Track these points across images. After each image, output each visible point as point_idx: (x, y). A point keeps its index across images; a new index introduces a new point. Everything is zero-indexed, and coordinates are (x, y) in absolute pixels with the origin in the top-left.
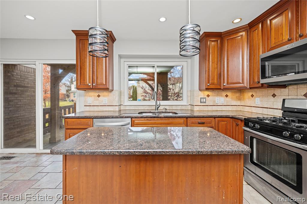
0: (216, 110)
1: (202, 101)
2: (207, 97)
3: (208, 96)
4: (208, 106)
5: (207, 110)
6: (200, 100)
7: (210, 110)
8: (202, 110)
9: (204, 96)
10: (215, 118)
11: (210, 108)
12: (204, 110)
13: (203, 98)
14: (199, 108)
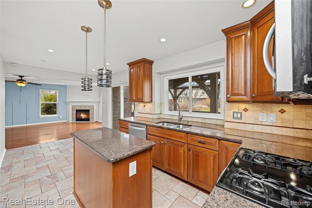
0: (260, 131)
1: (235, 116)
2: (243, 112)
3: (246, 110)
4: (246, 123)
5: (244, 129)
6: (232, 115)
7: (249, 130)
8: (235, 128)
9: (240, 110)
10: (219, 140)
11: (249, 128)
12: (239, 129)
13: (237, 113)
14: (231, 125)
